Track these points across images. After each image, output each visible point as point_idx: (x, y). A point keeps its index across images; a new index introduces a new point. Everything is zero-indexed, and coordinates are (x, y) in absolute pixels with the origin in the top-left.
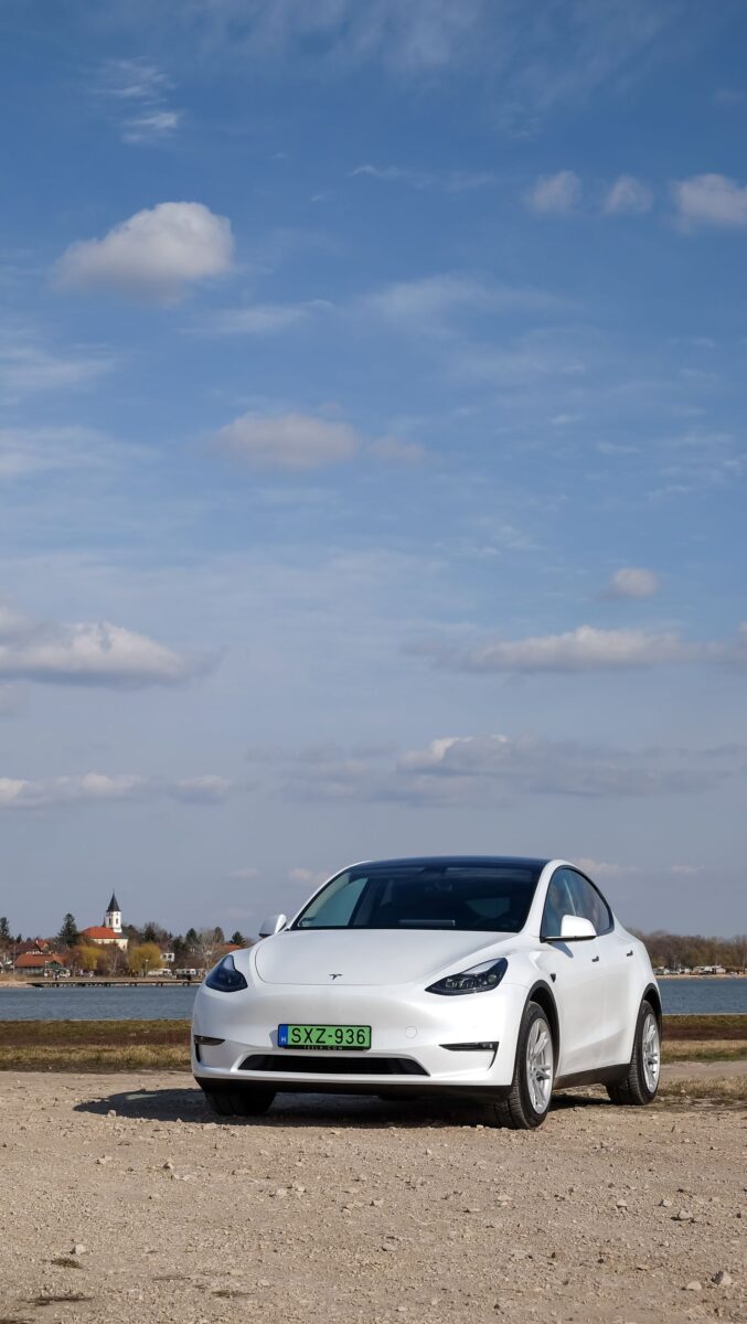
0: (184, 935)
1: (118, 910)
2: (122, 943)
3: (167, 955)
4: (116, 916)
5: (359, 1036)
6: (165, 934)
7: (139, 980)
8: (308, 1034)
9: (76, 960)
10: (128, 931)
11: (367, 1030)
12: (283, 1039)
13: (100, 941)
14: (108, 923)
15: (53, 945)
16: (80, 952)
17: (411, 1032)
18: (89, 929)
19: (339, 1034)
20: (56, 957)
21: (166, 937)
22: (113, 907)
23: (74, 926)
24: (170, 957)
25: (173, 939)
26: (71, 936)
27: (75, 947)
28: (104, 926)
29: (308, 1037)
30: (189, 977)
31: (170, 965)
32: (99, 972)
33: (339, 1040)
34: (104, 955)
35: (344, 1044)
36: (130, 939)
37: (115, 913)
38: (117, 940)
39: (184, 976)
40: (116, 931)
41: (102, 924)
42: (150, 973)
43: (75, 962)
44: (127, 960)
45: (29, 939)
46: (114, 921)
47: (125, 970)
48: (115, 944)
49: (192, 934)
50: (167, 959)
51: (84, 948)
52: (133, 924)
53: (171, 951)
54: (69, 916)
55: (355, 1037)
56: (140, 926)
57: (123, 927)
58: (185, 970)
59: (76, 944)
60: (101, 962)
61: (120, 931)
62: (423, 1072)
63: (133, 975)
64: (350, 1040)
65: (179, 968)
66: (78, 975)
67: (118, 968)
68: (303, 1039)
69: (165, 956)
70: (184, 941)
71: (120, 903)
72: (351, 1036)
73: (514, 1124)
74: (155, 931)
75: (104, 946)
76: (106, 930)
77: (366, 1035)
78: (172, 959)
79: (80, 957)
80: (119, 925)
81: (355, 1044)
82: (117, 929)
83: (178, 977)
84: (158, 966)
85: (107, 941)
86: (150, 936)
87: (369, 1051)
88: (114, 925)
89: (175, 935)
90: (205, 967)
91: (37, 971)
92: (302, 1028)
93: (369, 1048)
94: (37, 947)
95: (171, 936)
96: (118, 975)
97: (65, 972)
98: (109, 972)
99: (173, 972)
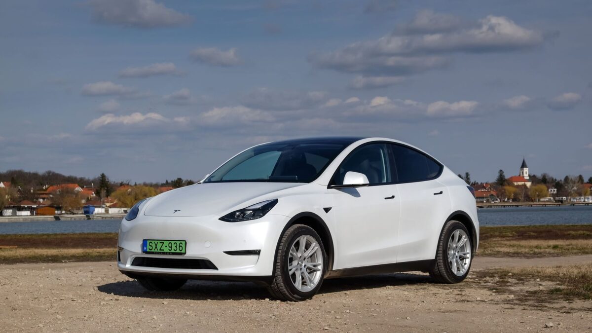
0: (563, 180)
1: (526, 167)
2: (529, 184)
3: (553, 190)
4: (526, 170)
5: (180, 246)
6: (553, 179)
7: (535, 203)
8: (156, 245)
9: (502, 193)
10: (532, 178)
11: (184, 243)
12: (145, 248)
13: (516, 184)
14: (521, 174)
15: (493, 186)
16: (504, 190)
17: (208, 244)
18: (512, 178)
19: (170, 245)
20: (492, 192)
21: (553, 181)
22: (524, 166)
23: (504, 176)
24: (554, 191)
25: (557, 181)
26: (502, 181)
27: (503, 187)
28: (520, 176)
29: (156, 247)
30: (562, 201)
31: (553, 195)
32: (514, 200)
33: (170, 249)
34: (518, 190)
35: (173, 251)
36: (533, 183)
37: (525, 169)
38: (526, 183)
39: (559, 201)
40: (525, 178)
41: (519, 175)
42: (542, 200)
43: (502, 195)
44: (529, 193)
45: (481, 183)
46: (525, 173)
47: (528, 198)
48: (525, 186)
49: (567, 178)
50: (552, 192)
51: (507, 188)
52: (535, 174)
53: (555, 188)
54: (501, 171)
55: (178, 247)
56: (539, 175)
57: (529, 176)
58: (561, 198)
59: (504, 186)
60: (515, 194)
61: (528, 178)
62: (215, 268)
63: (532, 201)
64: (175, 249)
65: (557, 197)
66: (504, 201)
67: (525, 197)
68: (154, 248)
69: (551, 191)
70: (563, 182)
71: (527, 163)
72: (176, 247)
73: (284, 299)
74: (546, 178)
75: (518, 186)
76: (521, 178)
77: (183, 246)
78: (555, 192)
79: (505, 192)
80: (527, 175)
81: (178, 251)
82: (526, 177)
83: (556, 201)
84: (546, 196)
85: (520, 183)
86: (544, 180)
87: (186, 255)
88: (525, 175)
89: (558, 179)
90: (571, 195)
91: (481, 200)
92: (153, 242)
93: (185, 253)
94: (484, 188)
95: (556, 180)
96: (524, 201)
97: (497, 200)
98: (520, 200)
99: (554, 199)
